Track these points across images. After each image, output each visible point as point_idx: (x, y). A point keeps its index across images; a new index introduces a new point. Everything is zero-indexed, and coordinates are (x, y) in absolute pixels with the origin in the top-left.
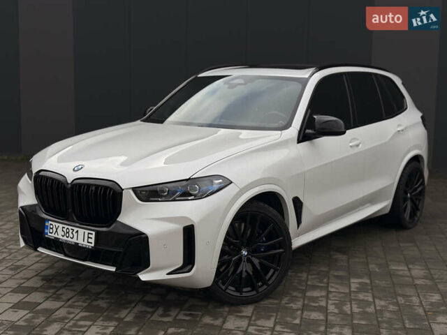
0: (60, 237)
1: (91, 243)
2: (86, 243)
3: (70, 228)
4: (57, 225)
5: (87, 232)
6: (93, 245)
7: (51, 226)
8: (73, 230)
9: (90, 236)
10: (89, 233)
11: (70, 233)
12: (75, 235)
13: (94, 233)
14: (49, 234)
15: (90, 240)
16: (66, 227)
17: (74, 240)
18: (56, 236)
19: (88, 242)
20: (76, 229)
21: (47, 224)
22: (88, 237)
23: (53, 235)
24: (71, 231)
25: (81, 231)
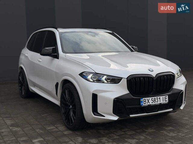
0: (151, 103)
1: (167, 101)
2: (164, 102)
3: (156, 97)
4: (148, 98)
5: (164, 97)
6: (168, 101)
7: (145, 100)
8: (158, 98)
9: (166, 98)
10: (165, 97)
11: (156, 100)
12: (159, 100)
13: (167, 96)
14: (144, 104)
15: (166, 100)
16: (154, 98)
17: (159, 102)
18: (148, 104)
19: (165, 101)
20: (159, 97)
21: (141, 100)
22: (165, 99)
23: (146, 104)
24: (156, 99)
25: (161, 97)
